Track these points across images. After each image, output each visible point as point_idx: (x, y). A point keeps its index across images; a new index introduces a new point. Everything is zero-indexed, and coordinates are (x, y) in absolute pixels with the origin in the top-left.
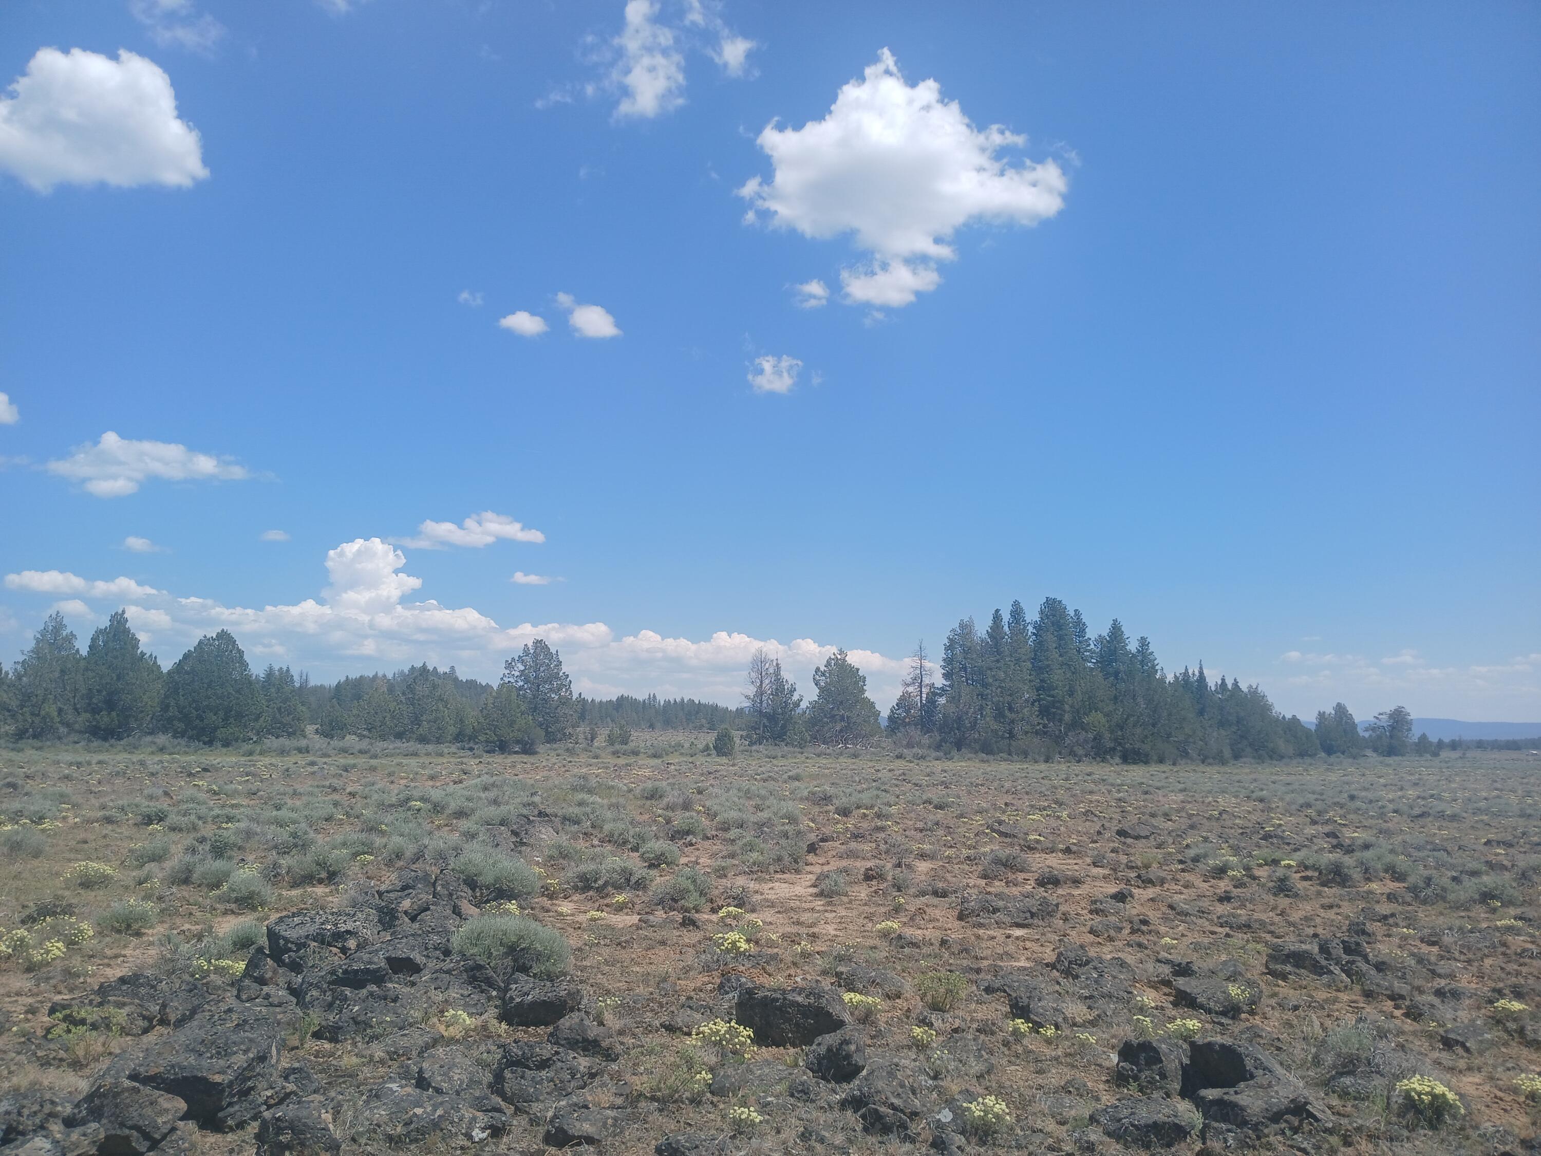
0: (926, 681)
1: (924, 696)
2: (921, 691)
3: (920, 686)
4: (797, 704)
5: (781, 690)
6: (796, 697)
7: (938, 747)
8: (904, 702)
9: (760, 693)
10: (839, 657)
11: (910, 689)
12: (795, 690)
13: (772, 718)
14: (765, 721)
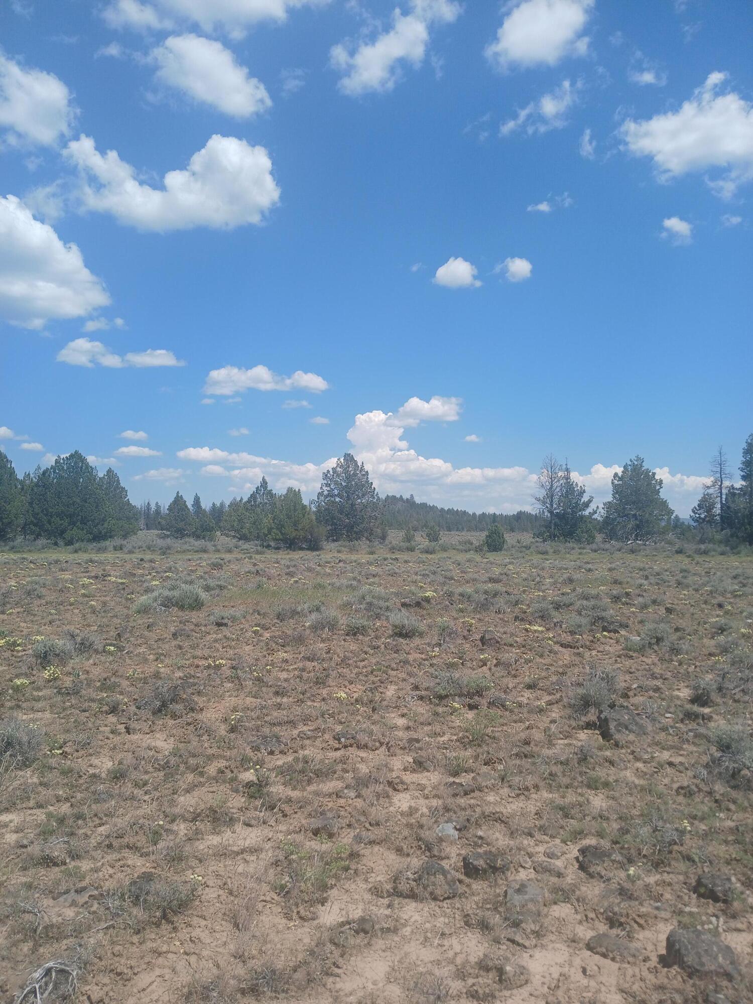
0: (727, 483)
1: (724, 497)
2: (721, 493)
3: (721, 488)
4: (587, 505)
5: (571, 493)
6: (585, 498)
7: (726, 542)
8: (705, 504)
9: (551, 495)
10: (636, 463)
11: (711, 491)
12: (584, 492)
13: (561, 517)
14: (557, 520)
